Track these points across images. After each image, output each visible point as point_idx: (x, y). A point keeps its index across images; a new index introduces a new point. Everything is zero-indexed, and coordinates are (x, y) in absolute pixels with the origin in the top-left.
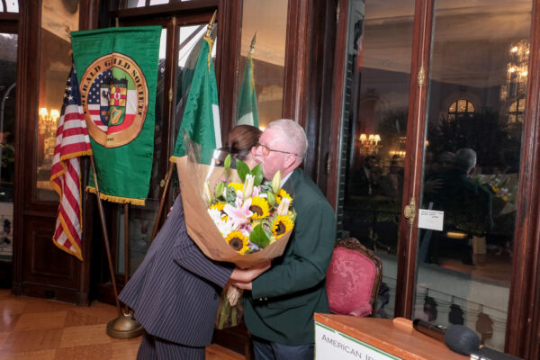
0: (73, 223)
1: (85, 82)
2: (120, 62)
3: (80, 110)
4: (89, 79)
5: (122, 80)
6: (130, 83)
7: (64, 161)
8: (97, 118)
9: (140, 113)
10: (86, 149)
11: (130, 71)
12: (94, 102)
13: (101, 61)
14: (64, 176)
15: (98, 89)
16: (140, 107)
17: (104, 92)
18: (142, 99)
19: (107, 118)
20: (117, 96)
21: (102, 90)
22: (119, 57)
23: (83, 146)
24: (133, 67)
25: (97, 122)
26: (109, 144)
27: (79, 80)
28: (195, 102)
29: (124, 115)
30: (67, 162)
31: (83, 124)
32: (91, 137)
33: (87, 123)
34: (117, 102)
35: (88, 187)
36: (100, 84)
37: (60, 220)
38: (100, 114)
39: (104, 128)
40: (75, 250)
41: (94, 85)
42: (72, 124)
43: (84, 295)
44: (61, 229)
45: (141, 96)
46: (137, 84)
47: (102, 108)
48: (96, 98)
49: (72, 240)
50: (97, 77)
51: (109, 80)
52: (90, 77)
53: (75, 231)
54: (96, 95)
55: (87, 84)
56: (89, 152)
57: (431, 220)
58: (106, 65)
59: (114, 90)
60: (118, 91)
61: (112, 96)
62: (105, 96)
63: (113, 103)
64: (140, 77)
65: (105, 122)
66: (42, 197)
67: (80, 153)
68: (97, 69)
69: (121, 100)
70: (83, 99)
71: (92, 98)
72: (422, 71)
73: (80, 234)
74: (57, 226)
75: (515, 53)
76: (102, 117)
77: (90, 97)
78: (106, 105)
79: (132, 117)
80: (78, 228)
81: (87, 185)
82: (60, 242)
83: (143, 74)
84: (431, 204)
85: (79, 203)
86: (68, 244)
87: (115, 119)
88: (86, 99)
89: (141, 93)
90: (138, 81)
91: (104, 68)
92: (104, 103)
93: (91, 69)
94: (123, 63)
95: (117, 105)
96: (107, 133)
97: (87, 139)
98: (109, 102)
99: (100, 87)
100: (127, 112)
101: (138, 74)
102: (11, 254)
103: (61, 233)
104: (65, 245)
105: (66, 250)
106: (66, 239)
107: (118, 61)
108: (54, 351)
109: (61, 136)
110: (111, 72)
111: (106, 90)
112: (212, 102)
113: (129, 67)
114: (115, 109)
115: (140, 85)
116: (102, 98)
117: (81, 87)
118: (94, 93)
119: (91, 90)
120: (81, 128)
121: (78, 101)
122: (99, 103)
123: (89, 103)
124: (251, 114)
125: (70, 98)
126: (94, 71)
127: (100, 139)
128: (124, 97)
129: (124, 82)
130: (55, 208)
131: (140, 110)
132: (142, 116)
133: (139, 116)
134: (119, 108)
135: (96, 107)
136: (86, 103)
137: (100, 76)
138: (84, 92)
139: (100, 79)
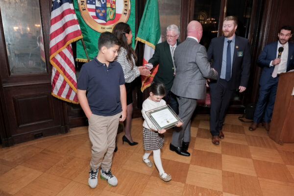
8: (94, 14)
9: (125, 14)
12: (91, 3)
16: (125, 10)
18: (126, 5)
19: (100, 14)
20: (111, 1)
29: (115, 14)
31: (75, 17)
38: (96, 12)
39: (104, 22)
45: (126, 3)
47: (97, 8)
56: (82, 36)
63: (109, 6)
65: (104, 17)
69: (113, 4)
71: (90, 0)
76: (97, 14)
78: (100, 6)
79: (120, 15)
89: (126, 1)
92: (98, 4)
97: (79, 27)
100: (117, 12)
104: (66, 97)
105: (67, 100)
114: (111, 10)
116: (97, 1)
122: (95, 4)
123: (87, 3)
131: (125, 12)
132: (127, 15)
133: (125, 15)
134: (113, 9)
135: (93, 7)
136: (85, 3)
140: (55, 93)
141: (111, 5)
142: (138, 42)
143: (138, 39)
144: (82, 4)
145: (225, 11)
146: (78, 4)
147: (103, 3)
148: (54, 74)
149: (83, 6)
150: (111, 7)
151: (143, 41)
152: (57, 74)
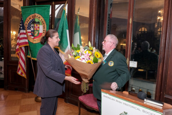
0: (23, 67)
1: (26, 23)
2: (37, 16)
3: (25, 31)
4: (27, 22)
6: (40, 23)
7: (20, 48)
8: (30, 34)
9: (44, 33)
10: (27, 44)
11: (40, 19)
12: (29, 29)
13: (31, 16)
14: (20, 52)
15: (30, 25)
16: (44, 31)
17: (32, 26)
18: (44, 28)
19: (33, 34)
20: (36, 27)
21: (31, 25)
22: (37, 15)
23: (26, 43)
24: (41, 18)
25: (30, 35)
26: (34, 42)
27: (24, 22)
28: (61, 29)
29: (39, 33)
30: (21, 48)
31: (26, 36)
32: (28, 40)
33: (27, 36)
34: (36, 29)
35: (27, 56)
37: (19, 66)
39: (33, 37)
40: (24, 75)
41: (29, 24)
42: (22, 36)
43: (27, 89)
44: (20, 69)
45: (44, 27)
46: (43, 23)
49: (23, 72)
50: (30, 21)
51: (34, 22)
52: (28, 21)
53: (24, 69)
56: (28, 45)
57: (133, 64)
58: (33, 17)
59: (35, 25)
60: (37, 25)
61: (35, 27)
62: (33, 27)
63: (35, 29)
64: (44, 21)
65: (33, 35)
66: (13, 59)
67: (25, 45)
68: (30, 18)
69: (37, 29)
70: (25, 28)
72: (131, 19)
73: (25, 70)
74: (18, 68)
75: (160, 13)
76: (31, 34)
77: (28, 27)
78: (33, 30)
79: (41, 34)
80: (25, 68)
81: (27, 55)
82: (19, 73)
83: (45, 20)
84: (133, 60)
85: (25, 61)
86: (22, 73)
87: (36, 34)
88: (26, 28)
90: (43, 22)
91: (32, 18)
92: (32, 29)
93: (28, 18)
94: (38, 17)
95: (36, 30)
96: (33, 39)
97: (27, 41)
98: (34, 29)
99: (31, 24)
100: (40, 32)
101: (43, 20)
102: (3, 77)
103: (19, 70)
104: (21, 74)
105: (21, 75)
106: (21, 72)
107: (36, 16)
108: (19, 106)
109: (19, 40)
110: (34, 20)
111: (33, 25)
112: (66, 29)
113: (40, 18)
114: (36, 31)
115: (44, 24)
117: (25, 24)
118: (29, 26)
119: (28, 25)
120: (25, 37)
121: (24, 29)
124: (78, 33)
125: (21, 28)
126: (29, 19)
127: (31, 41)
128: (39, 27)
129: (39, 23)
130: (17, 62)
134: (37, 31)
135: (30, 31)
136: (26, 29)
137: (31, 21)
138: (26, 26)
139: (31, 22)
145: (131, 22)
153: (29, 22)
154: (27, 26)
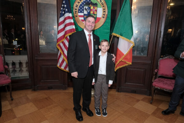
1: (77, 3)
4: (78, 2)
5: (95, 3)
6: (99, 5)
12: (81, 12)
15: (83, 7)
16: (104, 15)
21: (85, 7)
25: (82, 20)
29: (96, 18)
36: (84, 5)
38: (84, 17)
41: (81, 5)
45: (104, 10)
46: (102, 6)
47: (85, 15)
48: (82, 11)
50: (82, 1)
51: (89, 3)
52: (79, 1)
54: (82, 9)
55: (78, 4)
59: (92, 8)
60: (94, 8)
61: (91, 10)
64: (104, 3)
66: (43, 52)
71: (80, 11)
77: (79, 10)
79: (100, 18)
88: (77, 11)
89: (105, 9)
97: (74, 27)
99: (84, 6)
101: (102, 2)
104: (64, 68)
111: (87, 7)
115: (104, 6)
116: (85, 11)
117: (75, 6)
118: (81, 8)
119: (80, 7)
120: (71, 23)
122: (83, 12)
123: (78, 12)
129: (96, 5)
131: (104, 16)
132: (105, 18)
133: (103, 18)
134: (95, 15)
135: (82, 14)
136: (77, 13)
137: (84, 1)
138: (76, 7)
139: (84, 3)
140: (58, 65)
141: (94, 12)
142: (114, 36)
143: (114, 34)
144: (75, 13)
146: (74, 13)
147: (89, 11)
148: (59, 54)
149: (76, 14)
150: (94, 13)
151: (118, 36)
152: (61, 54)
153: (82, 3)
154: (78, 8)
